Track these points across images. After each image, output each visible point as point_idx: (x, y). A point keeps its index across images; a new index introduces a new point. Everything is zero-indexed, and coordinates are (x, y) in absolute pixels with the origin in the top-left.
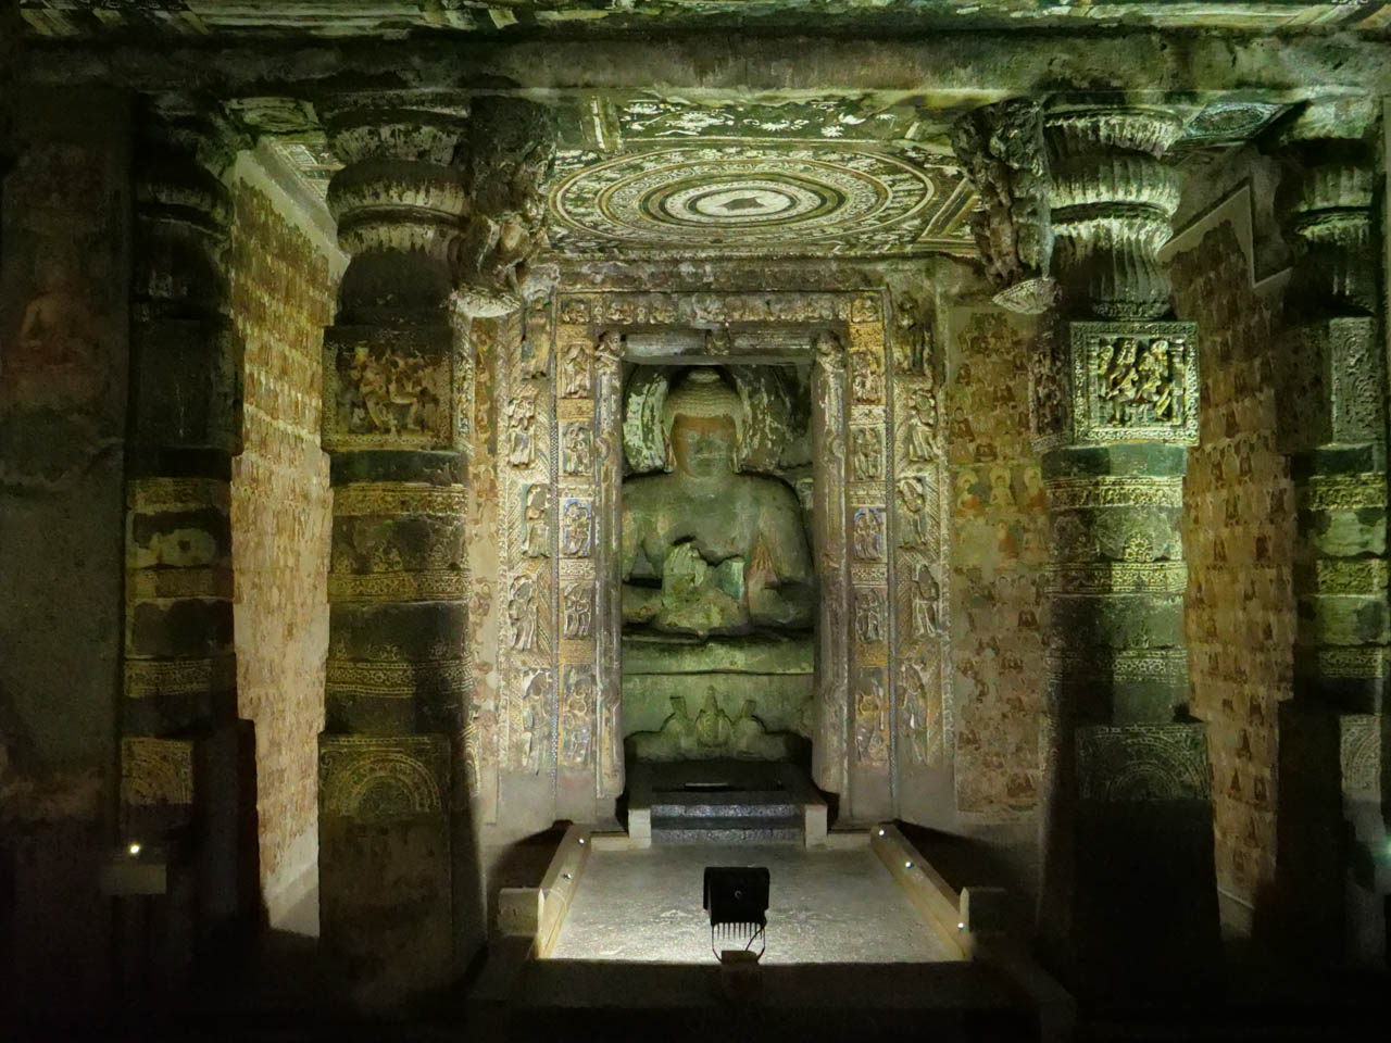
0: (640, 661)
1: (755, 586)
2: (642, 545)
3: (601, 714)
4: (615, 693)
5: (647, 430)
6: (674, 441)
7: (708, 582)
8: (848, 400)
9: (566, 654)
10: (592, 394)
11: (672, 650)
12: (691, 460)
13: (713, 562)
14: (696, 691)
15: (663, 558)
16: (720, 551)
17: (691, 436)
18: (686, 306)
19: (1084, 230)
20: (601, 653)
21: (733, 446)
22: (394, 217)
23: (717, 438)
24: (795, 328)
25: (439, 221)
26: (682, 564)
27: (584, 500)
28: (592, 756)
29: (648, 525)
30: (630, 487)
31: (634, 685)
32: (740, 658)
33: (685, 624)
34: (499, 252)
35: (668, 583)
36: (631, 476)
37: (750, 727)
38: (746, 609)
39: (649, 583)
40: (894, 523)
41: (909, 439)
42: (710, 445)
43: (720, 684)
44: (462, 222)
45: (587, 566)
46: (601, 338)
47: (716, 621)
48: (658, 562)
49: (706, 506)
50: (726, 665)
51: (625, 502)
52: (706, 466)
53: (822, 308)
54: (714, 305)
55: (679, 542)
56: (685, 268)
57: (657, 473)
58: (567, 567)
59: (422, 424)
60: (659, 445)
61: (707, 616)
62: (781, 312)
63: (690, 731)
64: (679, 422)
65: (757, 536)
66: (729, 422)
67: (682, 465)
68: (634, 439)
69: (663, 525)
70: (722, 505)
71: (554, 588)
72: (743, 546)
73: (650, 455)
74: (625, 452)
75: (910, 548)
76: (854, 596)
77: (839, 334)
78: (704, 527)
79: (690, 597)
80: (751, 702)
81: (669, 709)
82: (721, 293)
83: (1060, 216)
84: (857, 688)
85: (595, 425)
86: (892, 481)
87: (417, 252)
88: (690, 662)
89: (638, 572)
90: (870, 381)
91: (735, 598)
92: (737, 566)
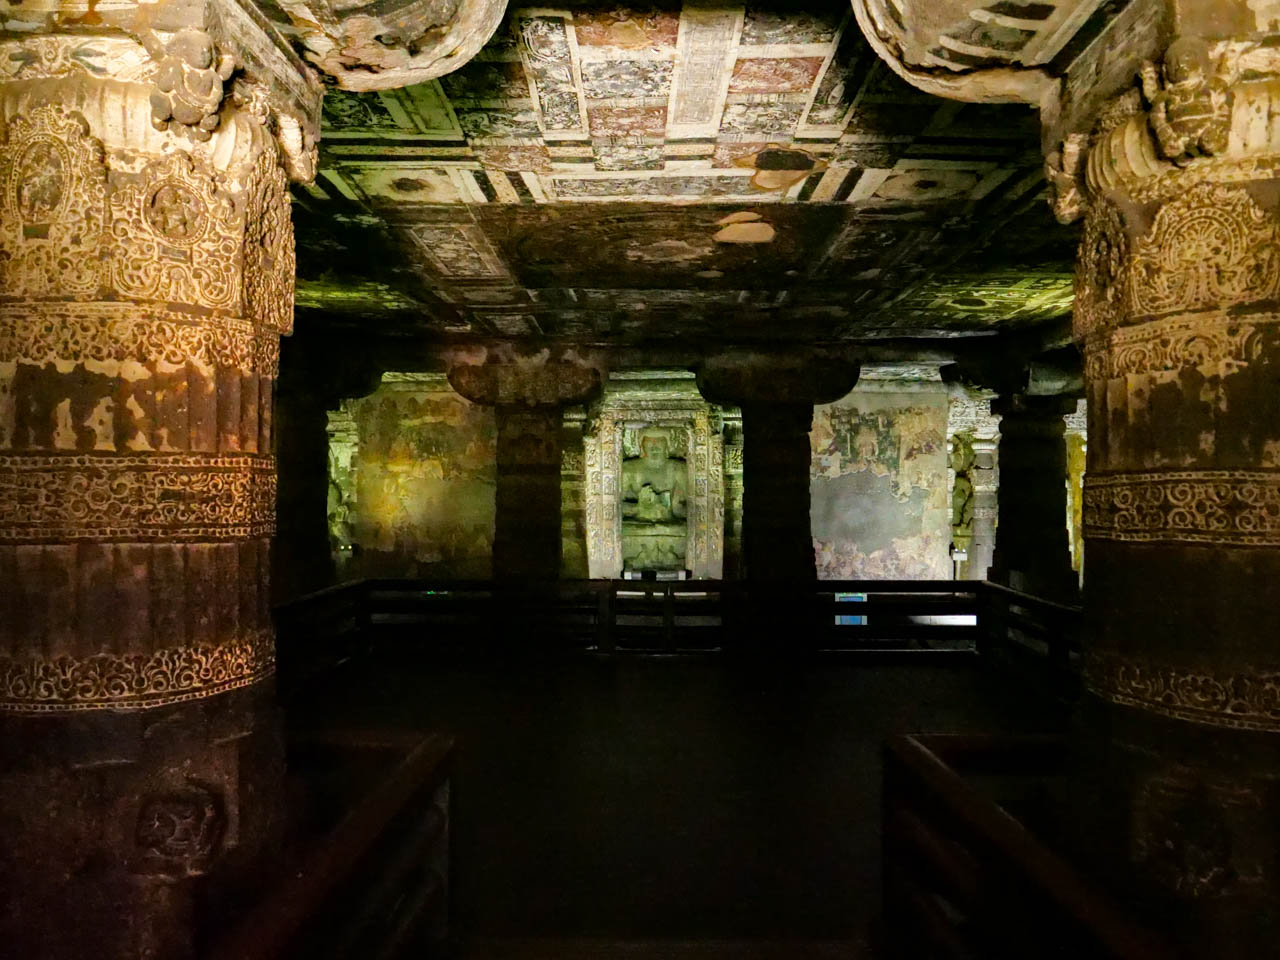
0: (630, 530)
1: (675, 503)
2: (631, 486)
3: (616, 544)
4: (621, 537)
5: (633, 440)
6: (643, 446)
7: (656, 502)
8: (696, 444)
9: (605, 525)
10: (613, 442)
11: (643, 527)
12: (649, 453)
13: (658, 493)
14: (651, 543)
15: (639, 491)
16: (661, 489)
17: (649, 445)
18: (643, 414)
19: (730, 423)
20: (616, 525)
21: (666, 447)
22: (570, 420)
23: (660, 445)
24: (678, 421)
25: (580, 421)
26: (646, 494)
27: (611, 476)
28: (613, 557)
29: (633, 478)
30: (626, 463)
31: (628, 540)
32: (667, 530)
33: (647, 517)
34: (594, 428)
35: (640, 501)
36: (627, 459)
37: (671, 556)
38: (671, 511)
39: (633, 501)
40: (709, 484)
41: (714, 457)
42: (657, 448)
43: (659, 539)
44: (585, 420)
45: (611, 498)
46: (616, 424)
47: (659, 516)
48: (637, 492)
49: (656, 471)
50: (662, 533)
51: (624, 469)
52: (655, 456)
53: (687, 415)
54: (652, 413)
55: (645, 485)
56: (643, 403)
57: (636, 457)
58: (605, 497)
59: (577, 468)
60: (637, 447)
61: (656, 514)
62: (674, 415)
63: (648, 557)
64: (645, 439)
65: (676, 484)
66: (664, 439)
67: (646, 455)
68: (628, 444)
69: (639, 479)
70: (662, 470)
71: (602, 504)
72: (670, 487)
73: (634, 451)
74: (624, 449)
75: (713, 492)
76: (697, 507)
77: (692, 423)
78: (655, 480)
79: (648, 506)
80: (672, 547)
81: (640, 549)
82: (655, 410)
83: (725, 419)
84: (698, 536)
85: (614, 452)
86: (708, 471)
87: (576, 428)
88: (649, 531)
89: (629, 496)
90: (702, 438)
91: (666, 506)
92: (667, 495)
